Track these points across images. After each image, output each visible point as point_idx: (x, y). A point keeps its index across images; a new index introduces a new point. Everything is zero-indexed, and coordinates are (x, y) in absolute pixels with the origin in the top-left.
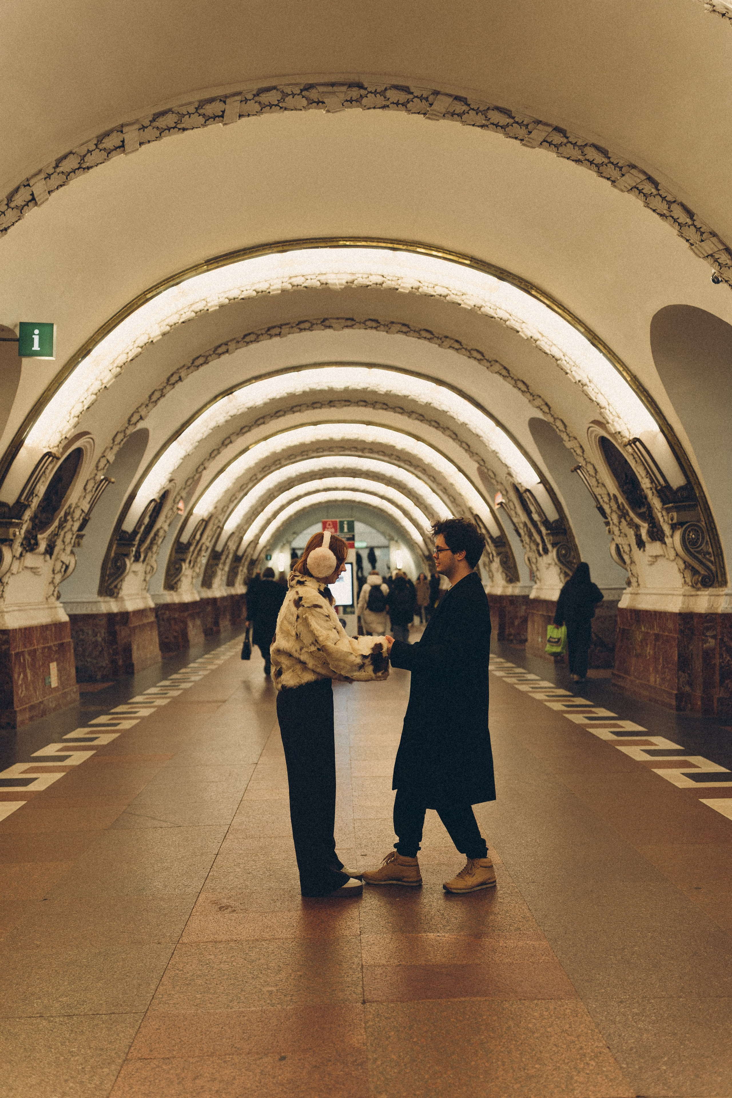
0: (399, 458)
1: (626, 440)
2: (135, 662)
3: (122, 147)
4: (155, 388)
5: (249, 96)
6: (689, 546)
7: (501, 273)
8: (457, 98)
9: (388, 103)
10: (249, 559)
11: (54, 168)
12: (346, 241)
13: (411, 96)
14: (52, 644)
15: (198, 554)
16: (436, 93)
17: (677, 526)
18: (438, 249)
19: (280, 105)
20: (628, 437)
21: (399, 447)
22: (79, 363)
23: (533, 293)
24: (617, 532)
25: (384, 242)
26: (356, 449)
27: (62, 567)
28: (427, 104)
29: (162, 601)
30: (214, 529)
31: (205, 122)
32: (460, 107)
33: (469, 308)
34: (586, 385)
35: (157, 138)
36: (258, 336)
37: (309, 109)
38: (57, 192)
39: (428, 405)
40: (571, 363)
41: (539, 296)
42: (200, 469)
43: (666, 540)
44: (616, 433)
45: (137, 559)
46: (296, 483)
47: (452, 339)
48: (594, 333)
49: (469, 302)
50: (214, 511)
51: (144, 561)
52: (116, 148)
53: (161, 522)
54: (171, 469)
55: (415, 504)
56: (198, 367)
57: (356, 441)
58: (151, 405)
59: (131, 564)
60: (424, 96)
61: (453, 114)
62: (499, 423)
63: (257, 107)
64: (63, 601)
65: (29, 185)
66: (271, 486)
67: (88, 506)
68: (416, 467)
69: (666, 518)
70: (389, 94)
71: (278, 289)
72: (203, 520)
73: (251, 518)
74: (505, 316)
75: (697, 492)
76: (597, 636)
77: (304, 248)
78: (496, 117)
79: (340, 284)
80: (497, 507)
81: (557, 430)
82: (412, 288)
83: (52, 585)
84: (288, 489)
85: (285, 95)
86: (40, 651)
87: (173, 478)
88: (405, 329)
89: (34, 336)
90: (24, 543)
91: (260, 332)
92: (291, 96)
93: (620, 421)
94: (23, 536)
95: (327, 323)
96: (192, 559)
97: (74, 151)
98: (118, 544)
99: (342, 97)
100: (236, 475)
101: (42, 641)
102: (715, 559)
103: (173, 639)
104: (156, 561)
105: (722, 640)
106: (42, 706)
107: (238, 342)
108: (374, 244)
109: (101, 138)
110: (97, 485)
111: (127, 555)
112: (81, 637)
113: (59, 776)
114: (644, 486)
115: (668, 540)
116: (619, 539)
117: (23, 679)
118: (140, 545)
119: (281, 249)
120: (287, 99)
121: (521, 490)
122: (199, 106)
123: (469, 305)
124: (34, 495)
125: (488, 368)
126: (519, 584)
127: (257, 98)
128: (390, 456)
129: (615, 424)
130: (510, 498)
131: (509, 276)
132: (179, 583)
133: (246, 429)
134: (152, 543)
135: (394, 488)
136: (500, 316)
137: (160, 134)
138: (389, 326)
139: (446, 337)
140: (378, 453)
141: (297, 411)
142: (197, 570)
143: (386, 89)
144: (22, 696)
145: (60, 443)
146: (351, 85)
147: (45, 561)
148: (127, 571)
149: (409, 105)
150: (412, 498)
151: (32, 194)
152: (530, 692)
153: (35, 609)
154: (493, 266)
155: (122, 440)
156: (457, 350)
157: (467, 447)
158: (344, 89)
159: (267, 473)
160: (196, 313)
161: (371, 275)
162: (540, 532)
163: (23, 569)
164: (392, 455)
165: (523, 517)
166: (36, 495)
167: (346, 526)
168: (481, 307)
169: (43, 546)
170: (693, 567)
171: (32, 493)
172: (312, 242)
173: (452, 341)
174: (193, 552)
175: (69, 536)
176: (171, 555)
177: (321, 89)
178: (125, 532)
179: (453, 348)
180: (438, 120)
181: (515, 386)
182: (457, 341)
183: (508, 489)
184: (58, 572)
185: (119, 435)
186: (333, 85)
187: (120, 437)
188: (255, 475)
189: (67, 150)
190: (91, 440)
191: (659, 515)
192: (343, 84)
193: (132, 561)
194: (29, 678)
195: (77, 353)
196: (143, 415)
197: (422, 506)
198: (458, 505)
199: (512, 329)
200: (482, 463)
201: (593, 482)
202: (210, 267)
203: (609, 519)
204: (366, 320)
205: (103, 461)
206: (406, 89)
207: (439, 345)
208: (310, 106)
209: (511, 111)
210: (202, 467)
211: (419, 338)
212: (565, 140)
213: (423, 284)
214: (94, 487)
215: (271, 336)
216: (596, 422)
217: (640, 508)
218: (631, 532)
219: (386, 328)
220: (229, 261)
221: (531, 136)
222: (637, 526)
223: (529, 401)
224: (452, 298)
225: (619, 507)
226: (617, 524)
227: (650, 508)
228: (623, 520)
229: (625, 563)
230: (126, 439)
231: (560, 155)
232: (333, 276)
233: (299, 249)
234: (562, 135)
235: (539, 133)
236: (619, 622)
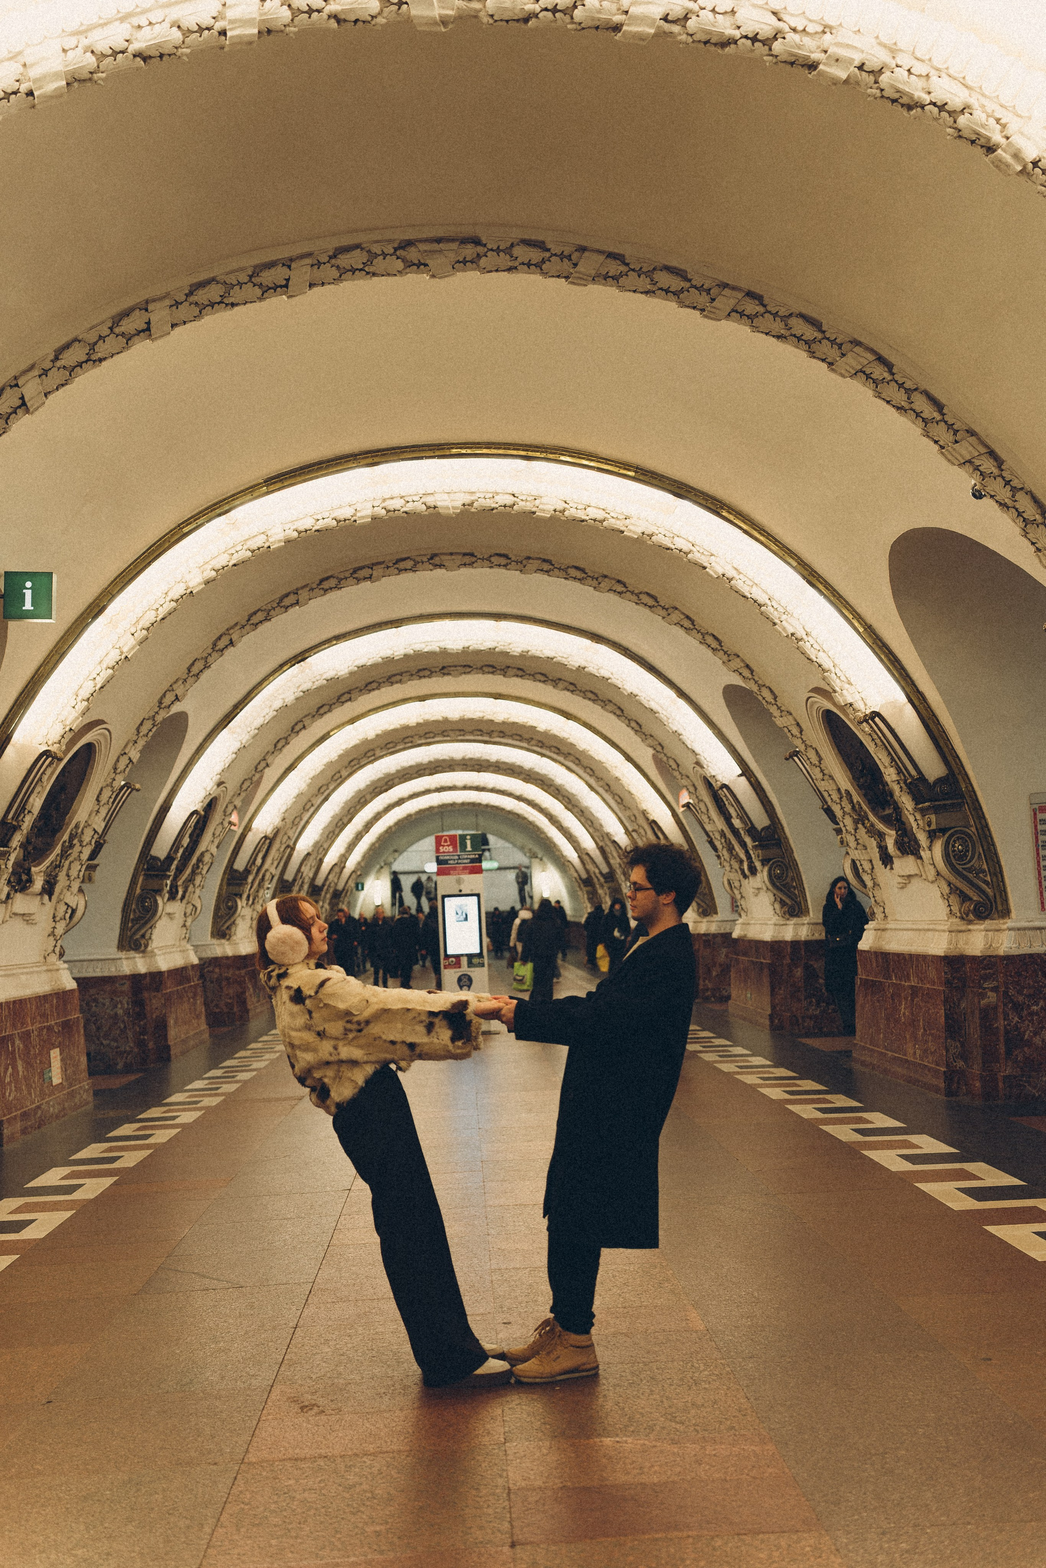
0: (541, 744)
1: (860, 715)
2: (171, 1043)
3: (147, 330)
4: (196, 656)
5: (324, 258)
6: (954, 861)
7: (679, 487)
8: (611, 256)
9: (516, 264)
10: (331, 890)
11: (53, 361)
12: (461, 448)
13: (547, 254)
14: (53, 1023)
15: (260, 886)
16: (582, 249)
17: (937, 834)
18: (590, 456)
19: (366, 269)
20: (863, 710)
21: (542, 727)
22: (88, 625)
23: (725, 514)
24: (853, 844)
25: (514, 449)
26: (481, 732)
27: (66, 912)
28: (570, 264)
29: (209, 954)
30: (282, 849)
31: (263, 295)
32: (614, 268)
33: (636, 537)
34: (801, 639)
35: (196, 318)
36: (340, 580)
37: (407, 273)
38: (56, 394)
39: (581, 669)
40: (781, 609)
41: (731, 517)
42: (261, 765)
43: (922, 853)
44: (846, 705)
45: (173, 896)
46: (396, 780)
47: (613, 579)
48: (810, 567)
49: (634, 529)
50: (281, 824)
51: (182, 898)
52: (139, 332)
53: (206, 843)
54: (219, 768)
55: (566, 808)
56: (256, 625)
57: (481, 721)
58: (190, 680)
59: (164, 904)
60: (566, 253)
61: (606, 277)
62: (681, 694)
63: (335, 273)
64: (69, 958)
65: (17, 385)
66: (362, 786)
67: (103, 825)
68: (567, 755)
69: (920, 822)
70: (517, 251)
71: (367, 516)
72: (266, 837)
73: (333, 832)
74: (686, 547)
75: (963, 786)
77: (403, 460)
78: (664, 279)
79: (454, 508)
80: (682, 809)
81: (764, 702)
82: (555, 511)
83: (52, 938)
84: (386, 790)
85: (372, 256)
86: (36, 1033)
87: (223, 780)
88: (546, 567)
89: (24, 591)
90: (12, 879)
91: (342, 575)
92: (382, 257)
93: (852, 689)
94: (11, 870)
95: (437, 560)
96: (251, 892)
97: (80, 338)
98: (145, 876)
99: (452, 257)
100: (313, 774)
101: (38, 1019)
102: (992, 881)
103: (226, 1010)
104: (199, 897)
105: (1006, 993)
106: (40, 1112)
107: (312, 589)
108: (501, 452)
109: (118, 319)
110: (115, 794)
111: (159, 891)
112: (94, 1009)
113: (65, 1215)
114: (888, 779)
115: (925, 854)
116: (856, 852)
117: (12, 1075)
118: (176, 877)
119: (370, 461)
120: (375, 261)
121: (717, 786)
122: (253, 273)
123: (634, 532)
124: (26, 812)
125: (664, 618)
126: (716, 918)
127: (333, 261)
128: (529, 740)
129: (845, 692)
130: (701, 798)
131: (690, 492)
132: (233, 929)
133: (326, 708)
134: (193, 873)
135: (537, 785)
136: (679, 546)
137: (200, 312)
138: (524, 562)
139: (605, 576)
140: (511, 736)
141: (397, 682)
143: (512, 245)
144: (11, 1098)
145: (63, 737)
146: (464, 241)
147: (43, 904)
148: (159, 914)
149: (544, 266)
150: (561, 798)
151: (22, 398)
152: (738, 1073)
153: (27, 973)
154: (668, 478)
155: (150, 730)
156: (620, 593)
157: (637, 728)
158: (454, 246)
159: (355, 768)
160: (253, 551)
161: (497, 494)
162: (744, 845)
163: (11, 917)
164: (532, 739)
165: (720, 824)
166: (29, 812)
167: (469, 843)
168: (652, 535)
169: (39, 883)
170: (961, 892)
171: (22, 809)
172: (413, 451)
173: (613, 582)
174: (252, 883)
175: (76, 867)
176: (220, 889)
177: (422, 247)
178: (156, 859)
179: (615, 591)
180: (585, 285)
181: (703, 642)
182: (619, 581)
183: (696, 784)
184: (60, 920)
185: (146, 722)
186: (439, 240)
187: (148, 725)
188: (339, 772)
189: (69, 338)
190: (106, 732)
191: (911, 819)
192: (452, 240)
193: (166, 899)
194: (21, 1073)
195: (86, 610)
196: (179, 695)
197: (575, 810)
198: (626, 808)
199: (696, 564)
200: (659, 748)
201: (816, 773)
202: (272, 488)
203: (841, 824)
204: (491, 556)
205: (124, 761)
206: (540, 245)
207: (595, 588)
208: (408, 270)
209: (686, 272)
210: (263, 764)
211: (566, 578)
212: (761, 309)
213: (571, 505)
214: (110, 797)
215: (358, 580)
216: (817, 690)
217: (884, 809)
218: (873, 843)
219: (520, 566)
220: (299, 479)
221: (714, 304)
222: (881, 836)
223: (724, 662)
224: (611, 523)
225: (853, 807)
226: (853, 832)
227: (897, 809)
228: (860, 826)
229: (865, 886)
230: (155, 728)
231: (755, 329)
232: (446, 497)
233: (394, 461)
234: (757, 303)
235: (727, 301)
236: (860, 971)
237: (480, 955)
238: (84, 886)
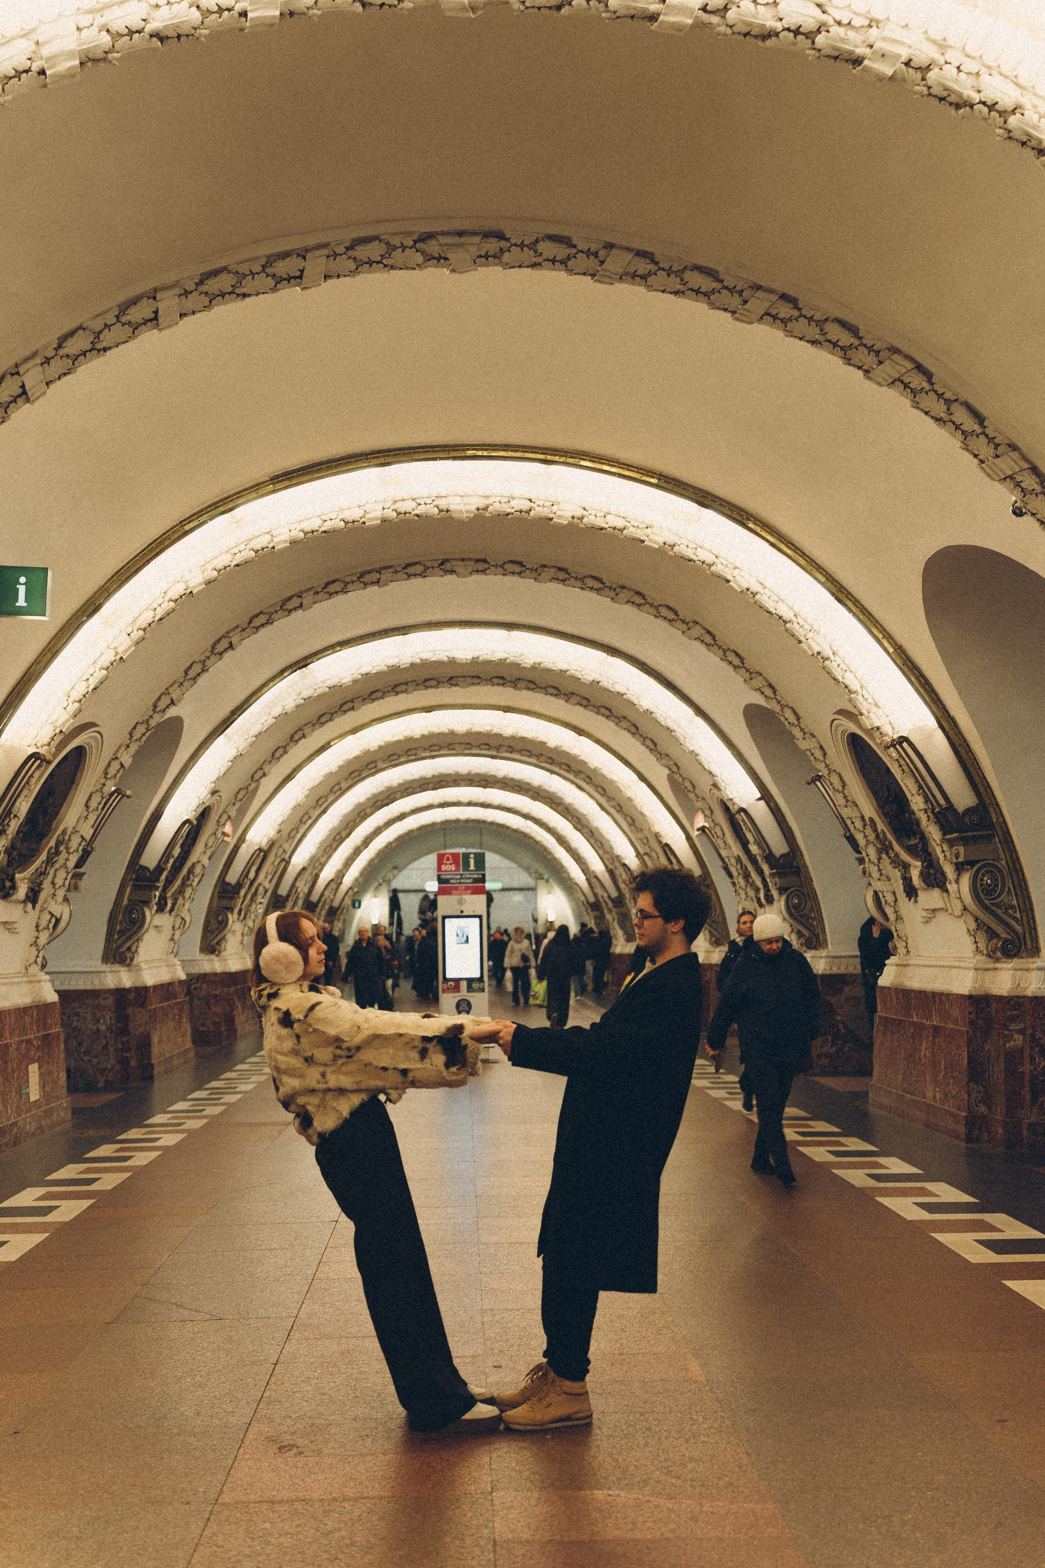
0: (552, 761)
1: (888, 739)
2: (154, 1061)
3: (154, 319)
4: (194, 659)
5: (341, 249)
6: (982, 896)
7: (703, 496)
8: (640, 253)
9: (539, 260)
10: (327, 907)
11: (56, 349)
12: (477, 450)
13: (574, 251)
14: (32, 1036)
15: (252, 901)
16: (610, 246)
17: (966, 866)
18: (613, 462)
19: (384, 261)
20: (891, 734)
21: (552, 743)
22: (82, 623)
23: (751, 525)
24: (875, 875)
25: (532, 452)
26: (488, 746)
27: (50, 922)
28: (597, 261)
29: (197, 970)
30: (276, 863)
31: (276, 286)
32: (644, 266)
33: (657, 547)
34: (828, 659)
35: (206, 308)
36: (347, 584)
37: (427, 267)
38: (58, 383)
39: (595, 683)
40: (806, 626)
41: (758, 530)
42: (258, 775)
43: (948, 886)
44: (872, 729)
45: (161, 909)
46: (398, 795)
47: (630, 589)
48: (839, 583)
49: (656, 537)
50: (276, 837)
51: (172, 910)
52: (146, 322)
53: (198, 854)
54: (213, 777)
55: (575, 827)
56: (257, 628)
57: (488, 735)
58: (187, 684)
59: (152, 916)
60: (592, 250)
61: (634, 276)
62: (700, 712)
63: (352, 265)
64: (51, 971)
65: (18, 373)
66: (362, 799)
67: (92, 831)
68: (577, 773)
69: (947, 854)
70: (541, 247)
71: (376, 518)
72: (260, 850)
73: (331, 846)
74: (709, 559)
75: (994, 817)
76: (846, 1027)
77: (416, 460)
78: (695, 280)
79: (466, 511)
80: (697, 833)
81: (786, 723)
82: (573, 517)
83: (34, 948)
84: (387, 805)
85: (391, 248)
86: (14, 1046)
87: (217, 788)
88: (562, 575)
89: (18, 586)
91: (348, 579)
92: (401, 250)
93: (879, 712)
95: (448, 566)
96: (243, 906)
97: (85, 326)
98: (134, 885)
99: (473, 250)
100: (310, 785)
101: (17, 1032)
102: (1021, 917)
103: (212, 1028)
104: (189, 910)
105: (1033, 1036)
106: (16, 1129)
107: (317, 593)
108: (519, 455)
109: (124, 308)
110: (104, 800)
111: (147, 903)
112: (75, 1024)
113: (38, 1238)
114: (915, 807)
115: (952, 887)
116: (879, 882)
118: (165, 888)
119: (382, 460)
120: (394, 254)
121: (734, 809)
122: (267, 262)
123: (655, 542)
124: (12, 816)
125: (683, 632)
127: (351, 253)
128: (538, 756)
129: (871, 715)
130: (717, 822)
131: (715, 502)
132: (223, 944)
133: (327, 717)
135: (545, 803)
136: (702, 558)
137: (210, 302)
138: (539, 570)
139: (623, 587)
140: (520, 752)
141: (402, 692)
142: (250, 923)
143: (537, 241)
145: (53, 739)
146: (486, 235)
147: (26, 912)
148: (146, 926)
149: (570, 263)
150: (570, 818)
151: (23, 386)
153: (6, 984)
154: (692, 487)
155: (144, 735)
156: (639, 605)
157: (652, 746)
158: (477, 239)
159: (356, 780)
160: (257, 551)
161: (513, 498)
162: (760, 872)
164: (541, 755)
165: (736, 849)
166: (15, 816)
167: (472, 861)
168: (674, 545)
169: (22, 891)
170: (988, 928)
171: (8, 813)
172: (427, 452)
173: (632, 594)
174: (245, 896)
175: (61, 875)
176: (211, 903)
177: (443, 240)
178: (146, 868)
179: (633, 603)
180: (612, 284)
181: (724, 659)
182: (638, 593)
183: (713, 807)
184: (44, 928)
185: (139, 727)
186: (460, 234)
187: (141, 729)
188: (339, 784)
189: (74, 325)
190: (99, 736)
191: (938, 850)
192: (474, 233)
193: (154, 911)
195: (81, 608)
196: (175, 699)
197: (585, 830)
198: (638, 830)
199: (719, 576)
200: (674, 769)
201: (840, 800)
202: (279, 486)
203: (864, 854)
204: (504, 563)
205: (115, 766)
206: (566, 241)
207: (612, 599)
208: (428, 263)
209: (717, 272)
210: (260, 773)
211: (582, 589)
212: (796, 313)
213: (589, 512)
214: (100, 803)
215: (366, 585)
216: (841, 712)
217: (909, 839)
218: (896, 874)
219: (535, 574)
220: (306, 478)
221: (747, 306)
222: (906, 867)
223: (745, 680)
224: (631, 531)
225: (877, 837)
226: (876, 861)
227: (924, 839)
228: (884, 856)
229: (887, 919)
230: (149, 733)
231: (789, 333)
232: (458, 500)
233: (408, 461)
234: (792, 306)
235: (759, 303)
236: (879, 1008)
237: (481, 979)
238: (70, 895)
